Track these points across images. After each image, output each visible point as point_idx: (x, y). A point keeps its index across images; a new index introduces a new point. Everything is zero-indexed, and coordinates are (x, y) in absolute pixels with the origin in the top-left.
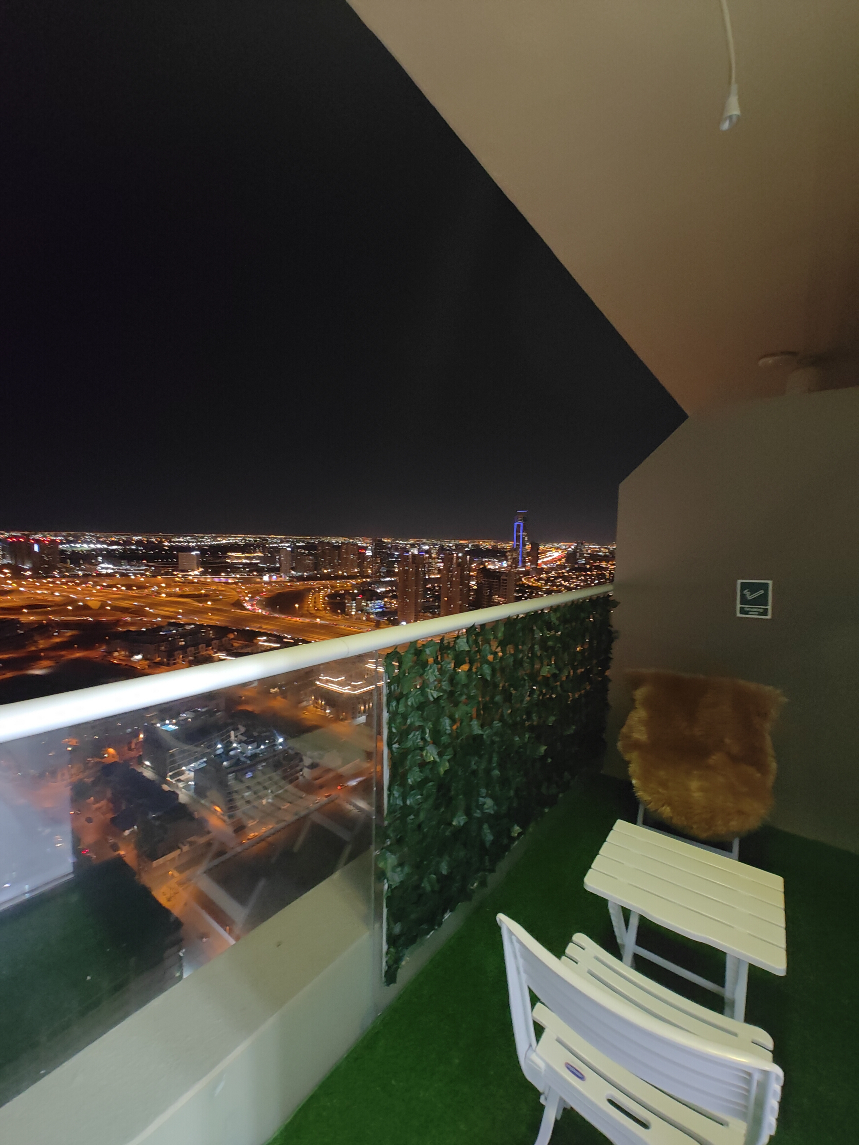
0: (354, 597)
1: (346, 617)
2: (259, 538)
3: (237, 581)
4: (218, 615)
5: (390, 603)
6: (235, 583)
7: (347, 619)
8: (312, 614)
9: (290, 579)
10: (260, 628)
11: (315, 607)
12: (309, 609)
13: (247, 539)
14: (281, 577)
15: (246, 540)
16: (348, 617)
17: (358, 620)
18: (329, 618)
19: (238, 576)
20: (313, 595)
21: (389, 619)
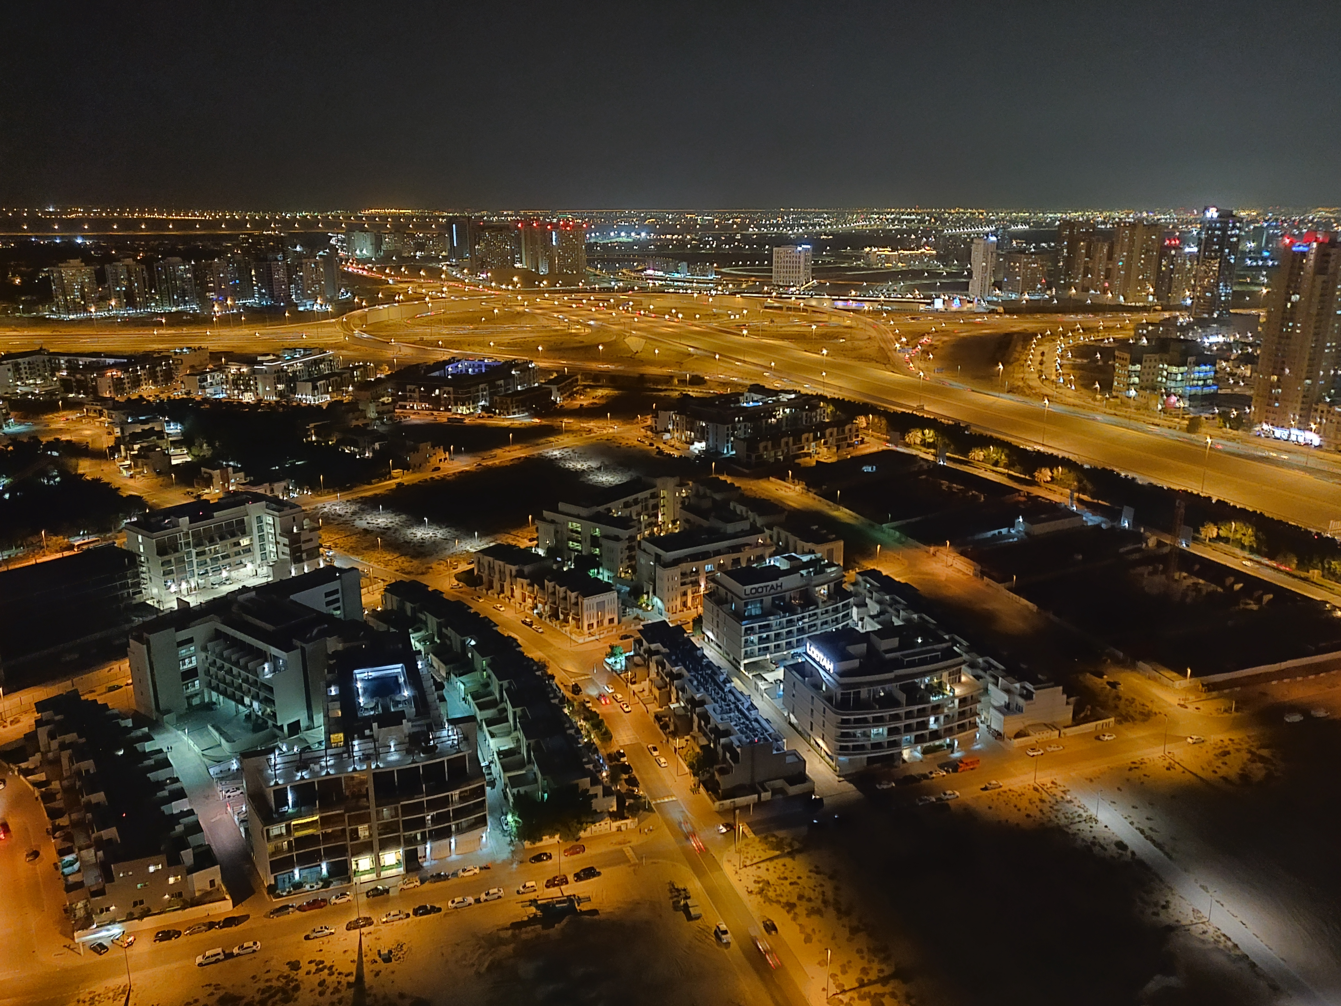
0: (1137, 355)
1: (1111, 400)
3: (880, 307)
4: (838, 377)
5: (1234, 374)
6: (876, 313)
7: (1116, 406)
8: (1030, 387)
9: (991, 307)
10: (921, 409)
11: (1041, 373)
14: (971, 301)
15: (900, 221)
16: (1118, 401)
17: (1142, 411)
18: (1071, 400)
19: (882, 298)
20: (1039, 344)
21: (1225, 415)
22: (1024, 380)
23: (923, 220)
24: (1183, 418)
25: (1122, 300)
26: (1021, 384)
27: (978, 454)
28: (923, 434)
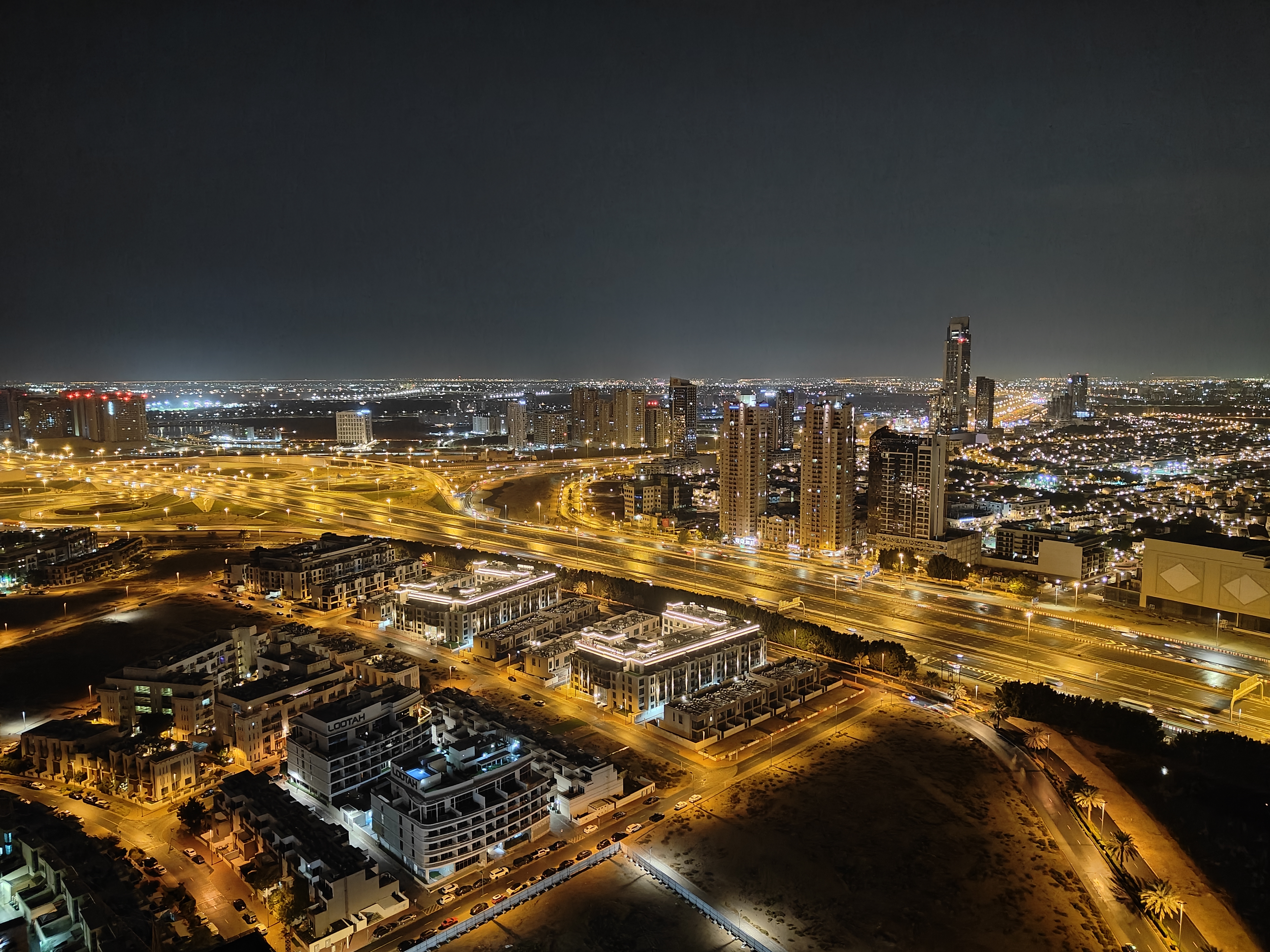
1: (625, 524)
4: (404, 522)
5: (705, 498)
7: (628, 528)
10: (477, 544)
11: (570, 506)
12: (559, 510)
17: (647, 531)
20: (566, 485)
21: (703, 529)
22: (558, 513)
23: (465, 388)
24: (676, 534)
25: (623, 446)
26: (554, 515)
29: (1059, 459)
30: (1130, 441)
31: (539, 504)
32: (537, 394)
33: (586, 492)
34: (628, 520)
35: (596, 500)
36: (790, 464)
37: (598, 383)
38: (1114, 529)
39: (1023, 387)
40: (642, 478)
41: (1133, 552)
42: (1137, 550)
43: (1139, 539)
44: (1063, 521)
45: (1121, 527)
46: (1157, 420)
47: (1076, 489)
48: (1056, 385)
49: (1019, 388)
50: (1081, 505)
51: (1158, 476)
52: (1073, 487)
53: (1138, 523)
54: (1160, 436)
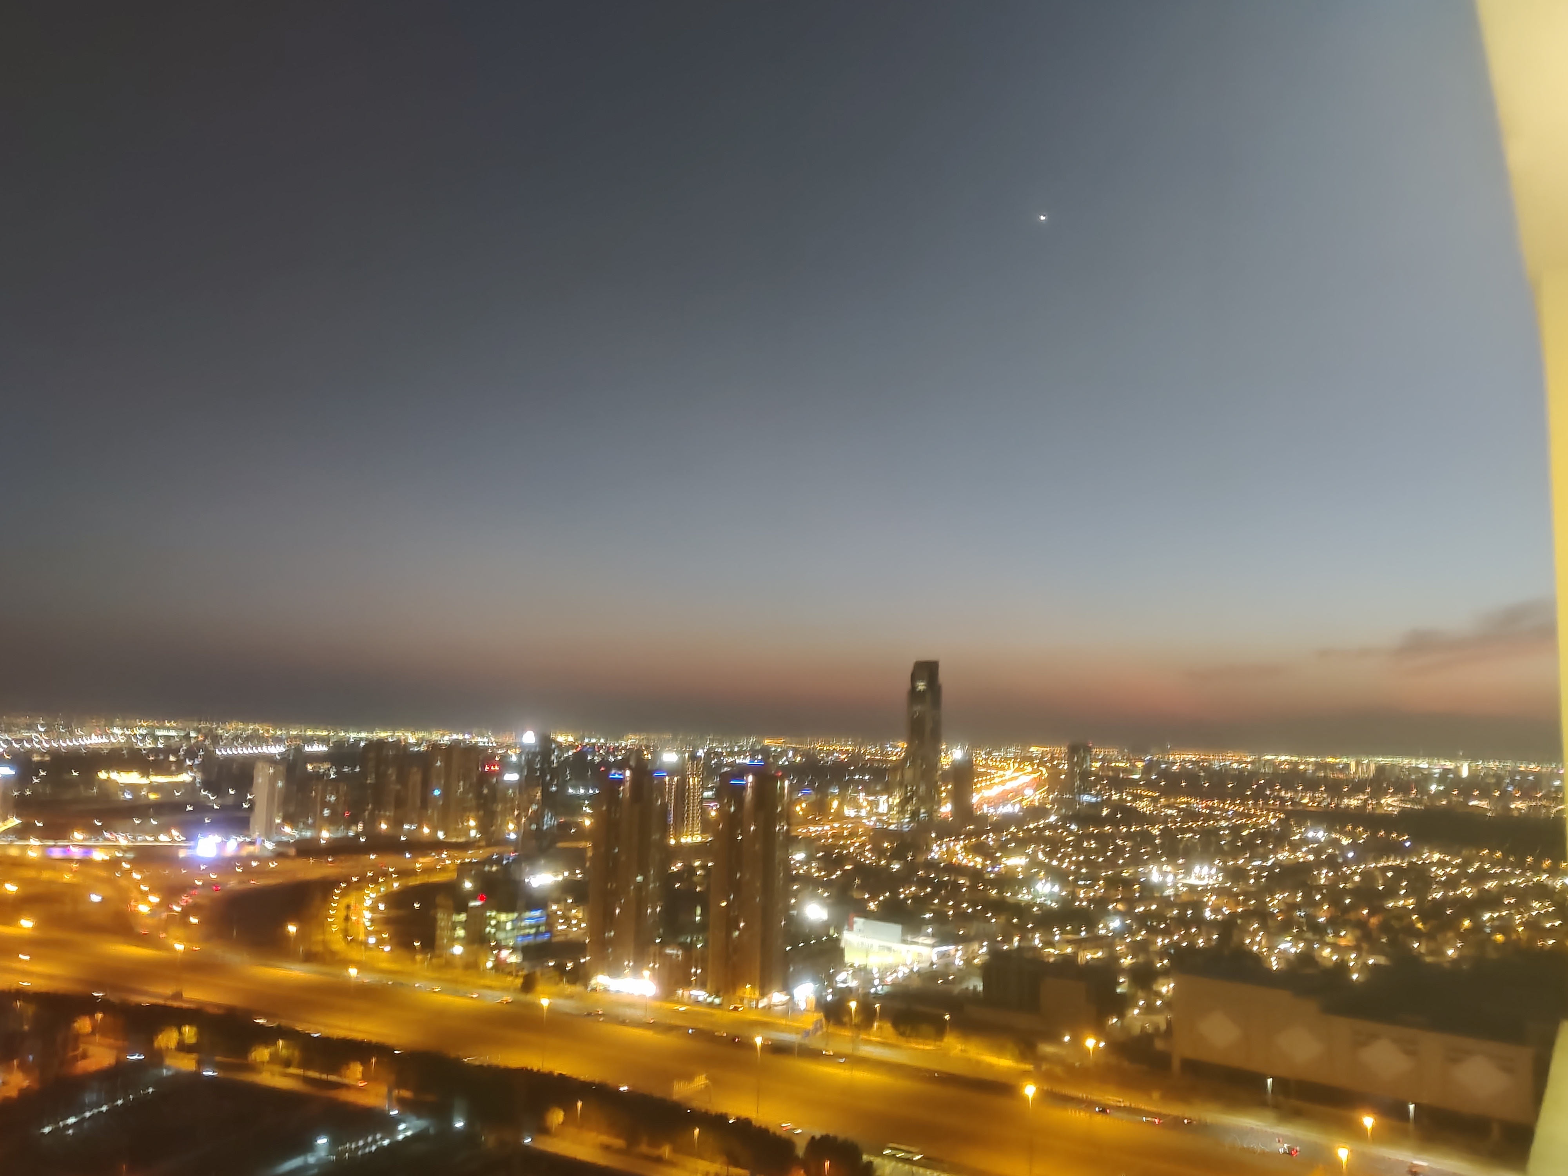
0: (461, 902)
2: (198, 731)
3: (120, 855)
4: (49, 960)
5: (567, 920)
6: (114, 863)
7: (439, 968)
8: (333, 953)
9: (281, 849)
10: (178, 996)
11: (346, 933)
12: (328, 937)
13: (159, 733)
14: (252, 843)
15: (156, 739)
16: (441, 961)
18: (385, 965)
19: (123, 841)
20: (343, 895)
21: (560, 968)
22: (324, 943)
23: (187, 737)
24: (517, 976)
25: (441, 835)
26: (319, 948)
27: (262, 1054)
28: (180, 1033)
29: (1061, 860)
30: (1147, 838)
31: (292, 929)
32: (308, 749)
33: (374, 909)
34: (440, 956)
35: (387, 921)
36: (697, 863)
37: (409, 735)
38: (1134, 961)
39: (1010, 759)
40: (468, 885)
41: (1158, 995)
42: (1164, 990)
43: (1165, 973)
44: (1069, 950)
45: (1141, 959)
46: (1180, 810)
47: (1084, 904)
48: (1052, 759)
49: (1006, 759)
50: (1091, 925)
51: (1184, 885)
52: (1081, 901)
53: (1164, 952)
54: (1184, 831)
